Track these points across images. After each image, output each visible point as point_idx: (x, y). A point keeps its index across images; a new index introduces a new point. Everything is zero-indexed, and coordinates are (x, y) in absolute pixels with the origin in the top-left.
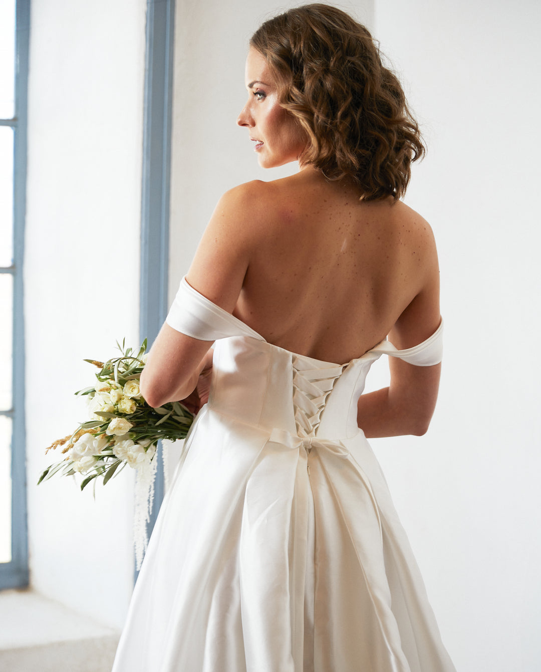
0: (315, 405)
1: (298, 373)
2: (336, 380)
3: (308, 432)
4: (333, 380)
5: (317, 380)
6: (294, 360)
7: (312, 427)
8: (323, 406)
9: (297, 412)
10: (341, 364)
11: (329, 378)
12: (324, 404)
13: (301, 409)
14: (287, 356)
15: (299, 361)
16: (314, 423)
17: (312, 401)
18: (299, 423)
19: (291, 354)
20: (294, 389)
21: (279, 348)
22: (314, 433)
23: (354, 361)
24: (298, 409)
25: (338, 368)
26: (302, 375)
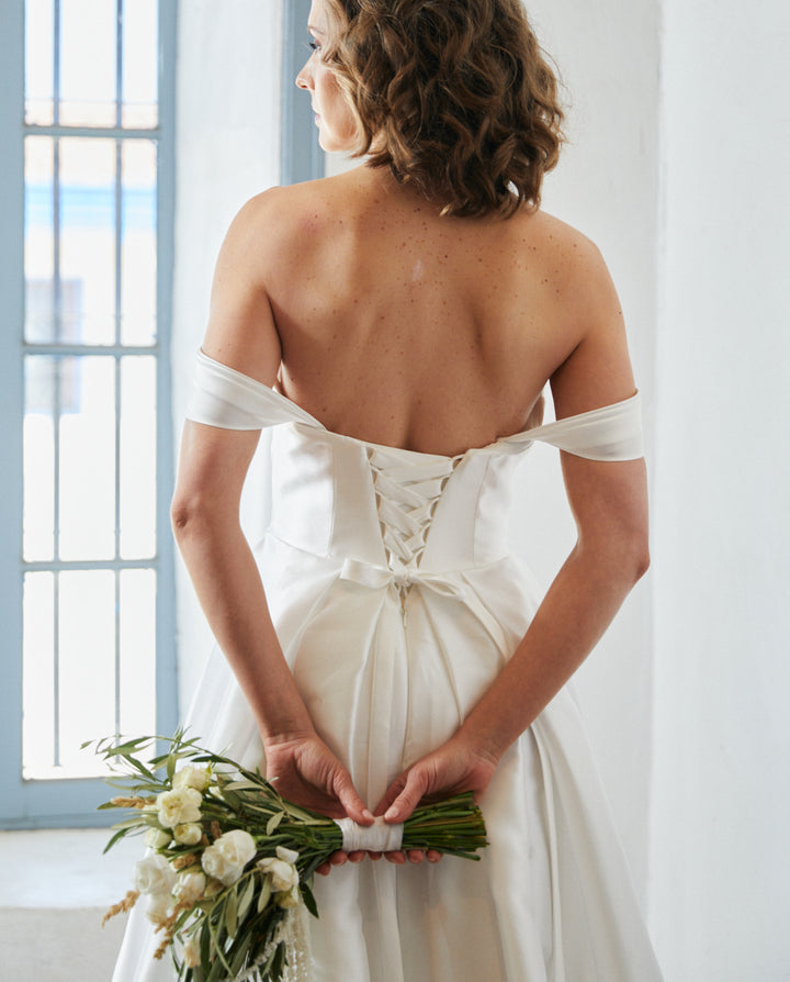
0: (415, 520)
1: (380, 473)
2: (446, 481)
3: (405, 562)
4: (440, 482)
5: (415, 483)
6: (370, 453)
7: (411, 554)
8: (429, 521)
9: (387, 534)
10: (451, 457)
11: (434, 479)
12: (429, 517)
13: (393, 527)
14: (358, 448)
15: (378, 455)
16: (415, 547)
17: (410, 516)
18: (388, 548)
19: (364, 445)
20: (378, 498)
21: (343, 437)
22: (414, 562)
23: (471, 451)
24: (388, 527)
25: (448, 462)
26: (388, 476)
